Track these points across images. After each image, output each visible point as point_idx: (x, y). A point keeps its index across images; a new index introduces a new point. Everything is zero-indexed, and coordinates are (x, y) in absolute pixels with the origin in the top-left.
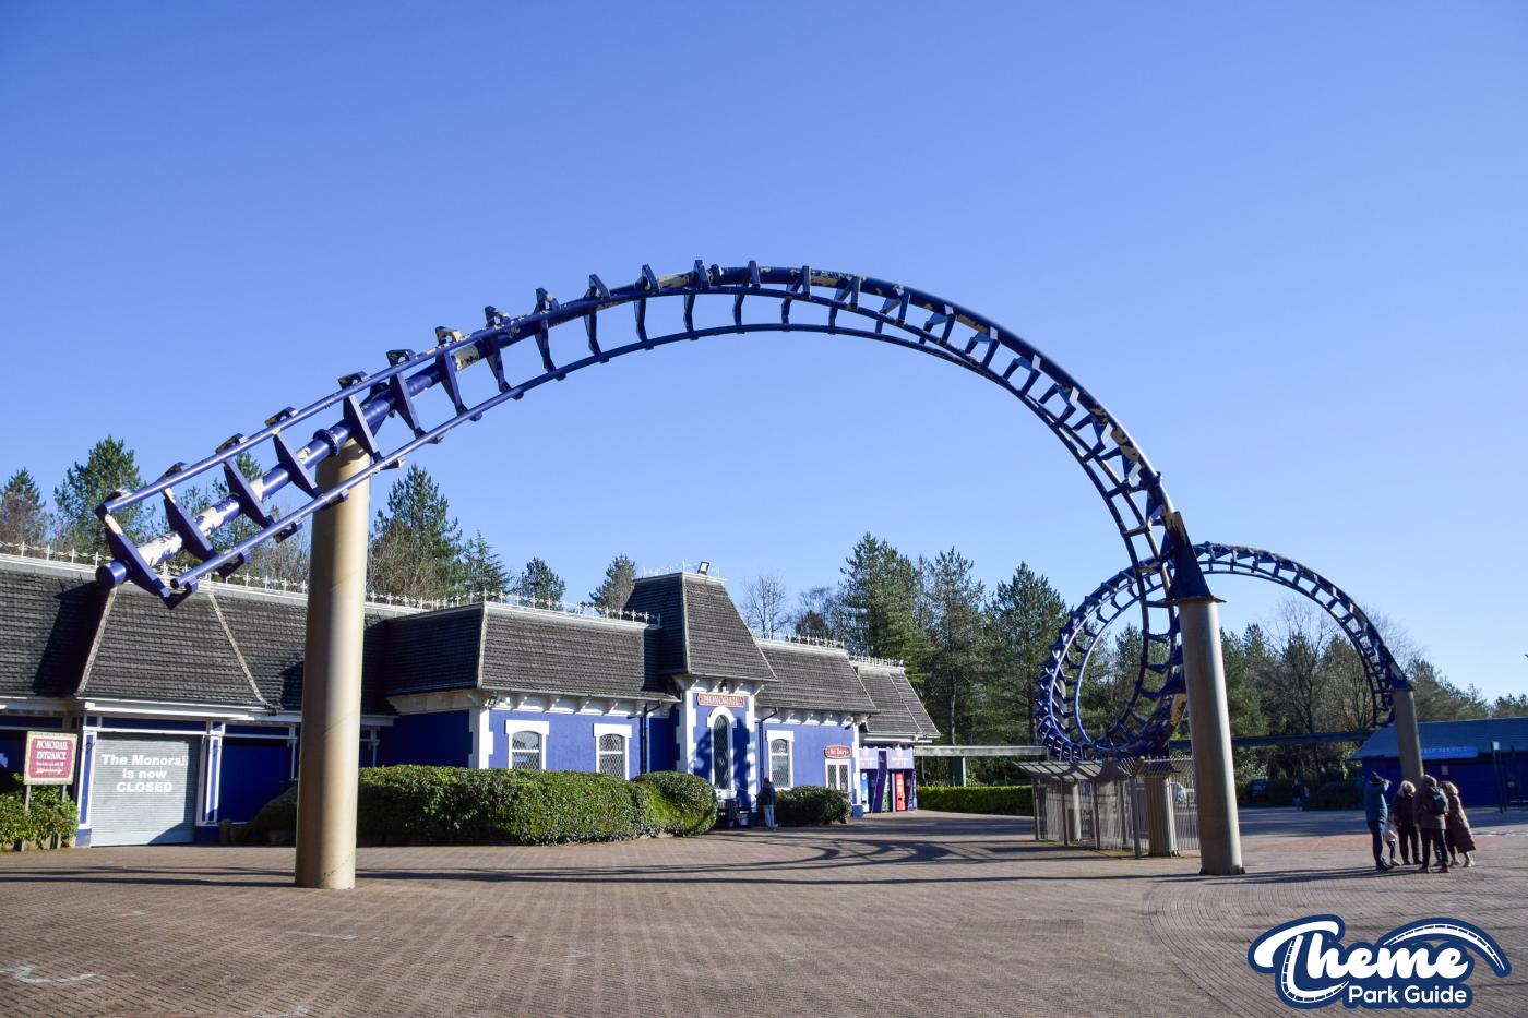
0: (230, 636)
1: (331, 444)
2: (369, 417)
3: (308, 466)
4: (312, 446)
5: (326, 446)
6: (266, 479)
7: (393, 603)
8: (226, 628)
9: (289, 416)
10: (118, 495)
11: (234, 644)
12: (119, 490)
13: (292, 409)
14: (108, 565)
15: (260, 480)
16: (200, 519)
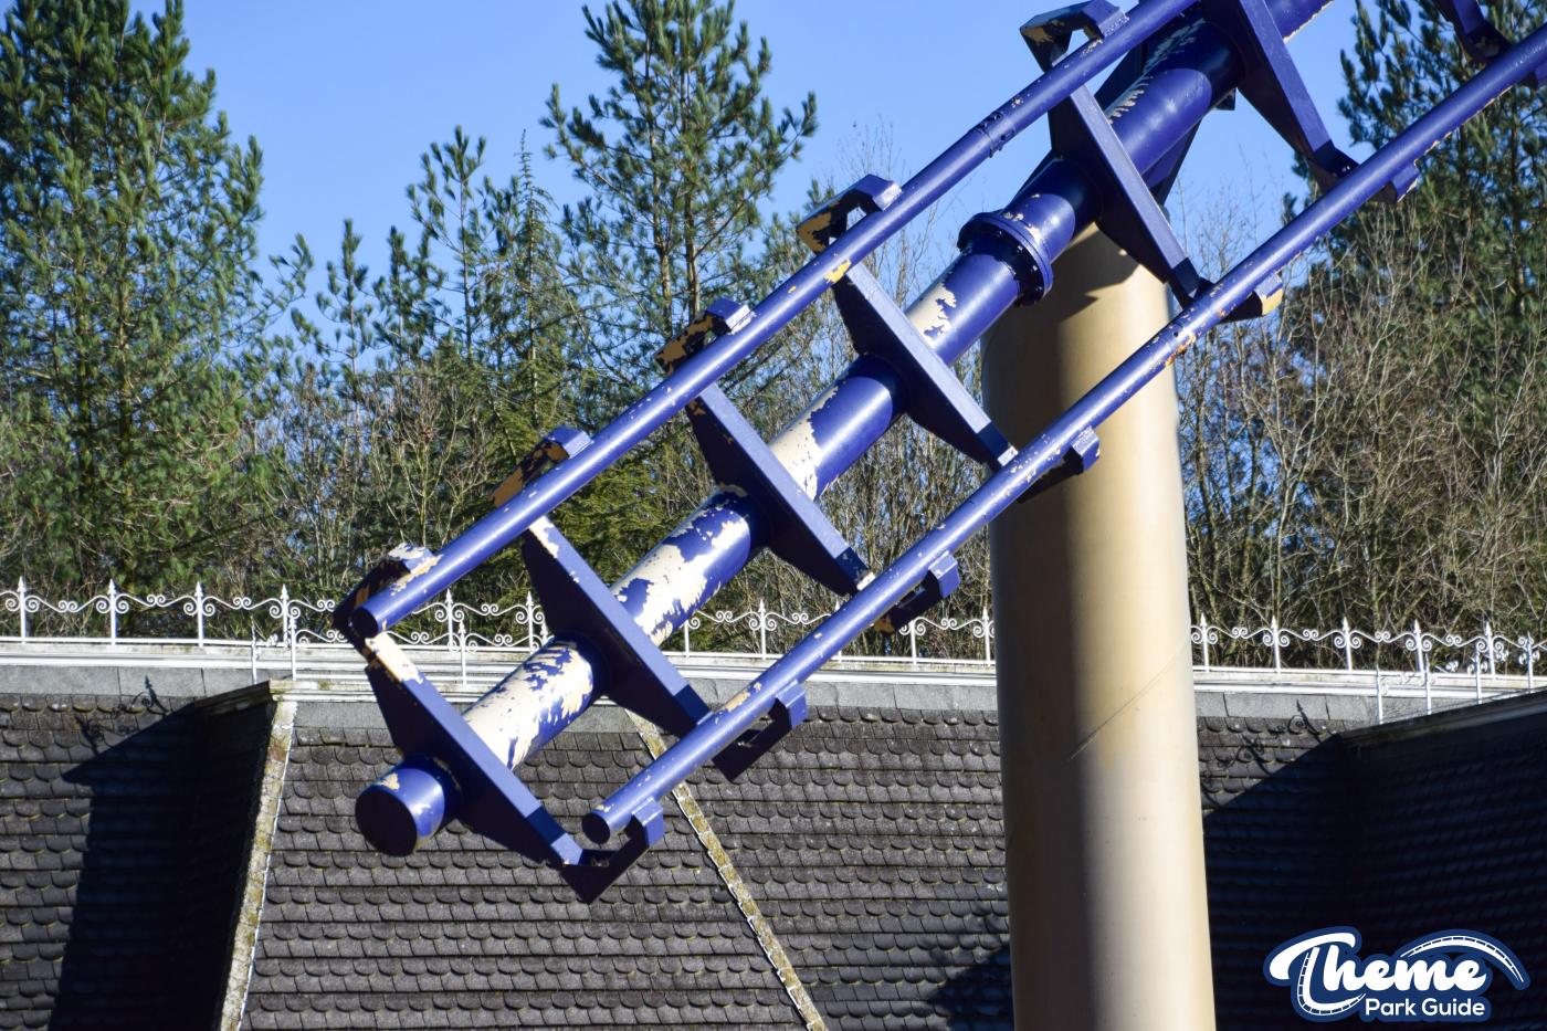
0: (726, 868)
1: (1022, 262)
2: (1139, 138)
3: (950, 354)
4: (956, 278)
5: (1003, 273)
6: (823, 422)
7: (1364, 658)
8: (707, 835)
9: (873, 210)
10: (399, 569)
11: (743, 893)
12: (399, 552)
13: (882, 184)
14: (392, 783)
15: (805, 429)
16: (638, 591)
